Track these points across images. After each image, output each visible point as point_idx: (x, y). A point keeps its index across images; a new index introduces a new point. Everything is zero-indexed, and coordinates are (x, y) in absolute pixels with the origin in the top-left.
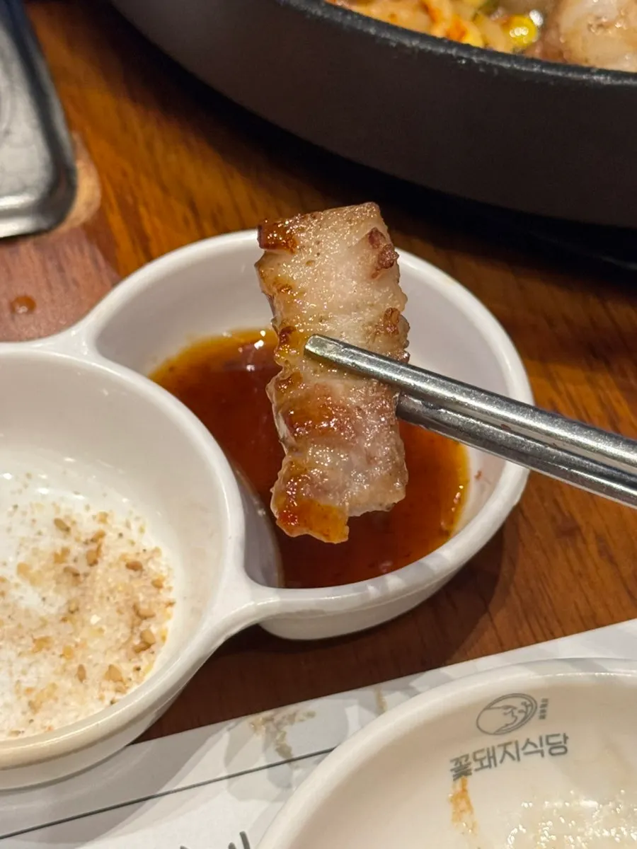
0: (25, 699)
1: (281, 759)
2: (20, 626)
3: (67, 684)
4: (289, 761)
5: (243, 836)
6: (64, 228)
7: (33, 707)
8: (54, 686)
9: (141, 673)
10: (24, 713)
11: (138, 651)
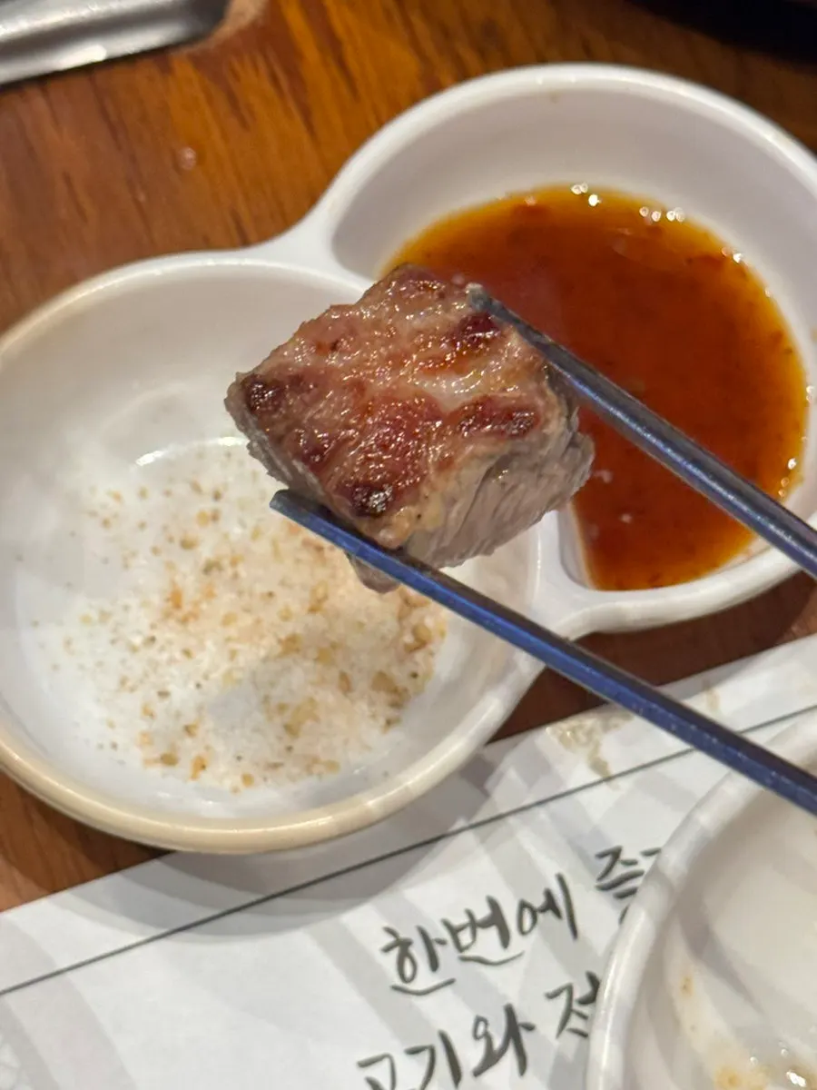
0: (278, 720)
1: (596, 777)
2: (258, 622)
3: (329, 697)
4: (608, 779)
5: (561, 879)
6: (227, 29)
7: (291, 730)
8: (312, 701)
9: (419, 680)
10: (280, 738)
11: (412, 650)
